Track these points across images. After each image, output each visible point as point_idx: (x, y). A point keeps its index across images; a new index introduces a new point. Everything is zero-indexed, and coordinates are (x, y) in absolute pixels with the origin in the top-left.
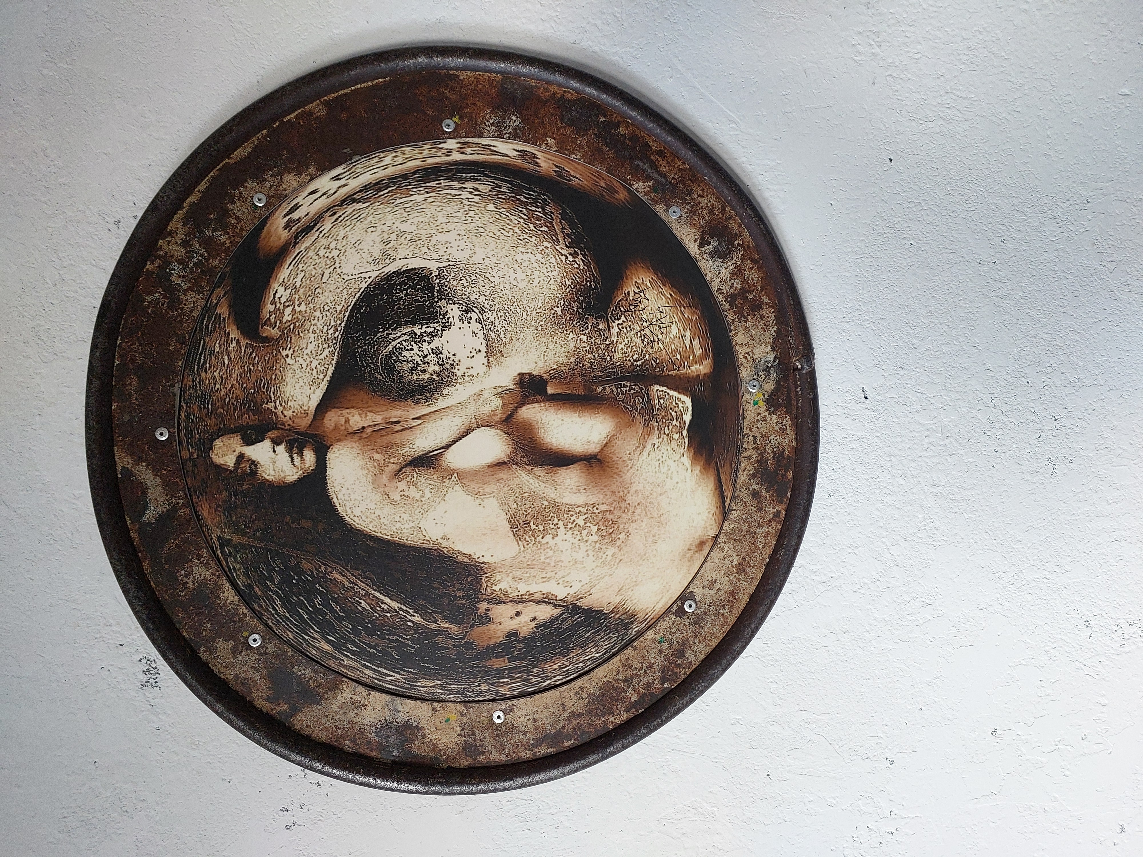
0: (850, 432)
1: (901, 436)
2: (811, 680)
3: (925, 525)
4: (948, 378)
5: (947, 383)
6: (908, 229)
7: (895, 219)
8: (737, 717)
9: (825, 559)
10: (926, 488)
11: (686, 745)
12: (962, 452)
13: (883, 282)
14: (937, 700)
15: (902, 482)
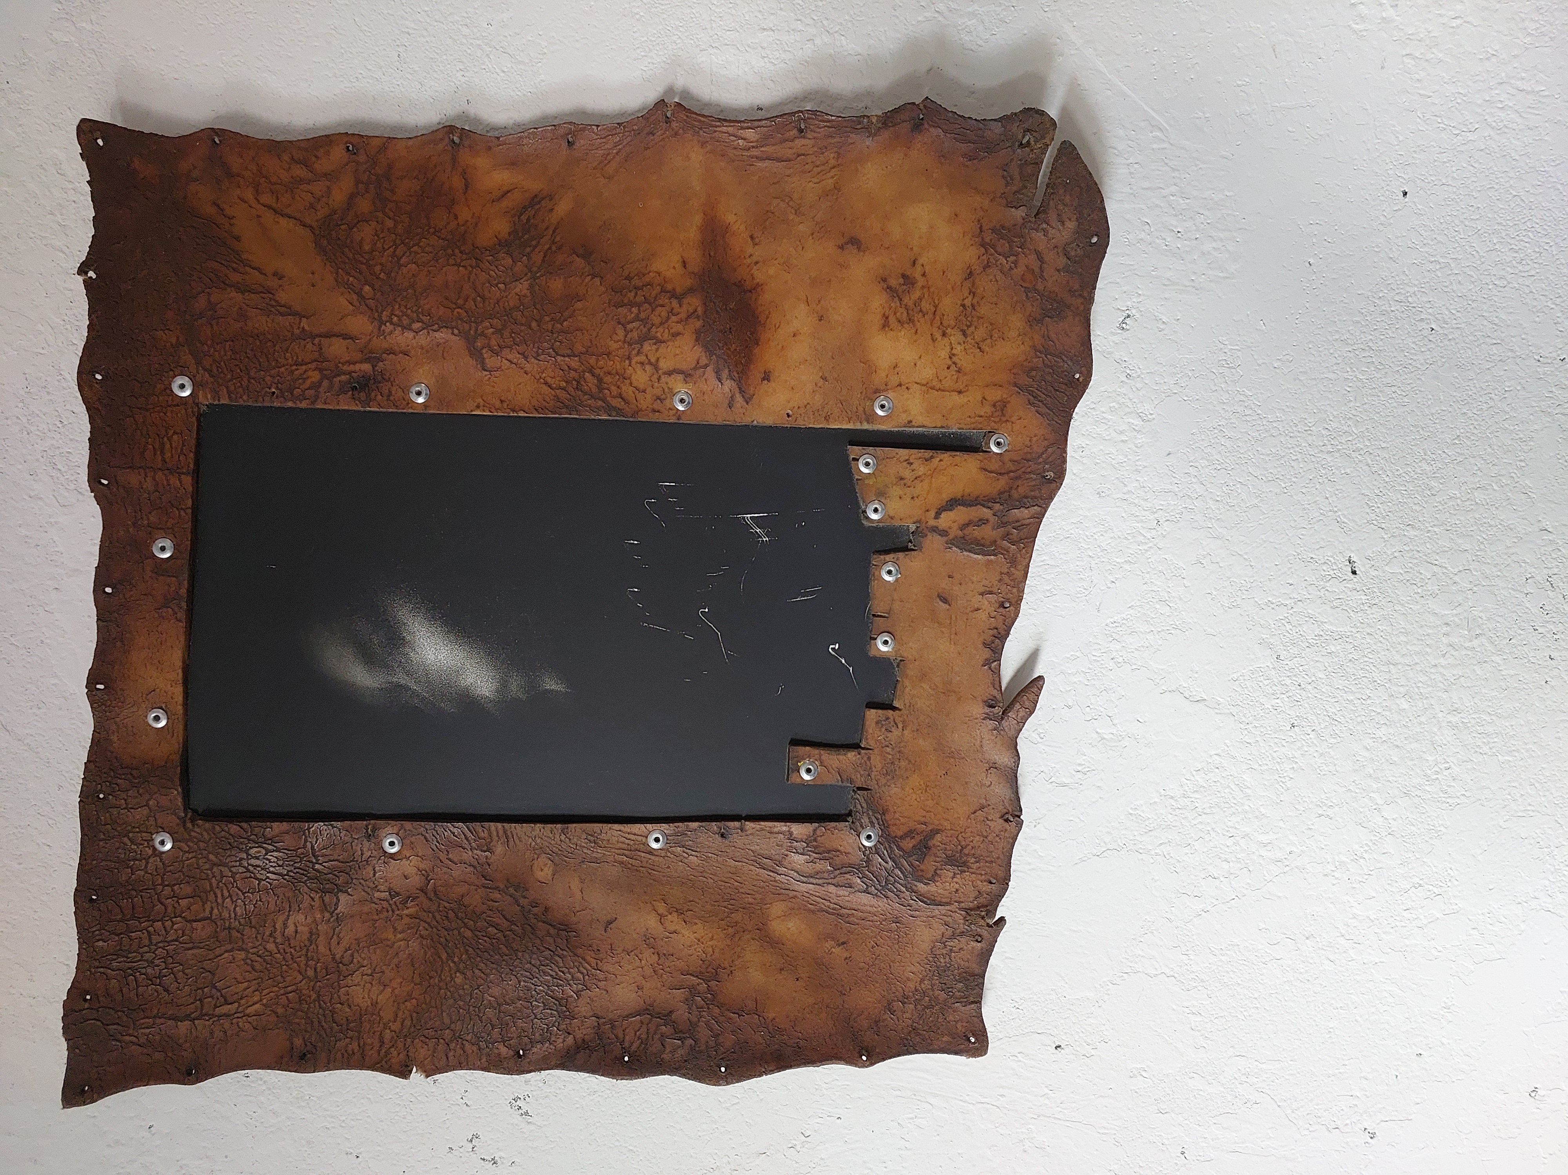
0: (1327, 626)
1: (1407, 634)
2: (1253, 1010)
3: (1437, 773)
4: (1482, 543)
5: (1481, 550)
6: (1427, 305)
7: (1408, 289)
8: (1139, 1066)
9: (1281, 824)
10: (1440, 715)
11: (1059, 1109)
12: (1498, 659)
13: (1386, 389)
14: (1445, 1041)
15: (1405, 705)
